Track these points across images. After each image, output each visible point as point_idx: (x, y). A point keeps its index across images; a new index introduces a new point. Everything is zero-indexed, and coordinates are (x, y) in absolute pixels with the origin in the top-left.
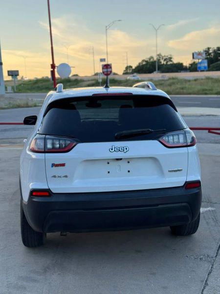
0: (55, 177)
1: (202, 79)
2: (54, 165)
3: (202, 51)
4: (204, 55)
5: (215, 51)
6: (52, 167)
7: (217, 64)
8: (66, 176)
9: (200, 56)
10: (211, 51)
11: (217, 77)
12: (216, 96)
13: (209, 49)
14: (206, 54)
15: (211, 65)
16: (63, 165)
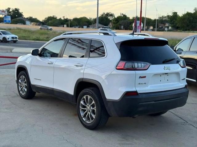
0: (140, 84)
1: (14, 29)
2: (141, 77)
3: (5, 10)
4: (7, 13)
5: (13, 11)
6: (140, 78)
7: (16, 19)
8: (145, 83)
9: (3, 13)
10: (11, 10)
11: (25, 29)
12: (33, 41)
13: (9, 9)
14: (8, 12)
15: (12, 20)
16: (145, 77)
